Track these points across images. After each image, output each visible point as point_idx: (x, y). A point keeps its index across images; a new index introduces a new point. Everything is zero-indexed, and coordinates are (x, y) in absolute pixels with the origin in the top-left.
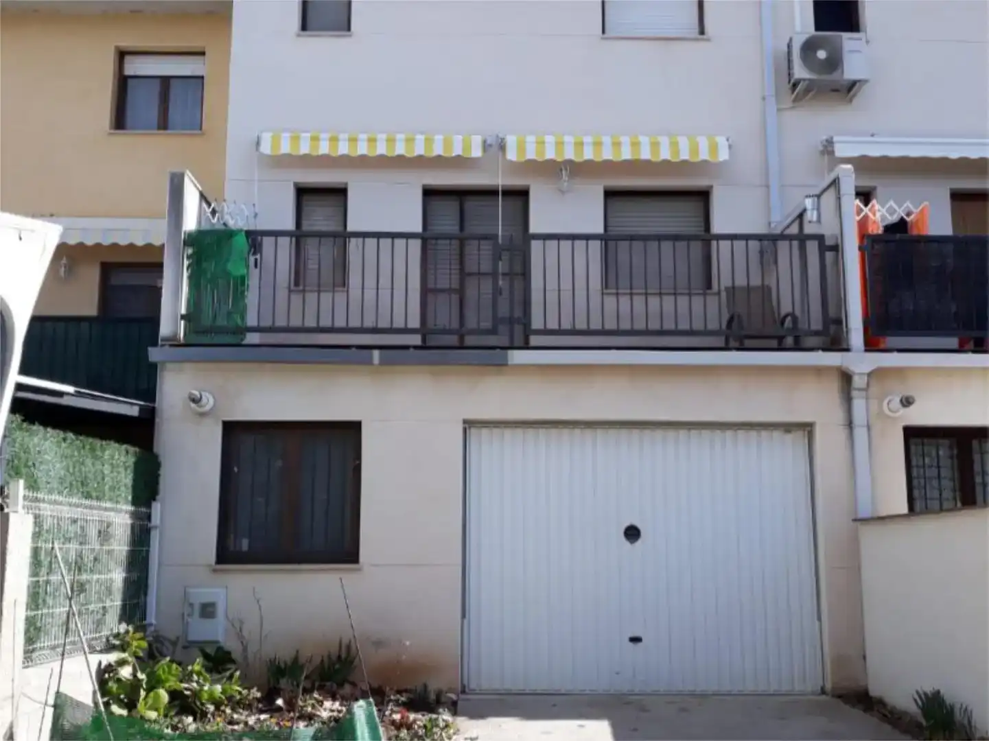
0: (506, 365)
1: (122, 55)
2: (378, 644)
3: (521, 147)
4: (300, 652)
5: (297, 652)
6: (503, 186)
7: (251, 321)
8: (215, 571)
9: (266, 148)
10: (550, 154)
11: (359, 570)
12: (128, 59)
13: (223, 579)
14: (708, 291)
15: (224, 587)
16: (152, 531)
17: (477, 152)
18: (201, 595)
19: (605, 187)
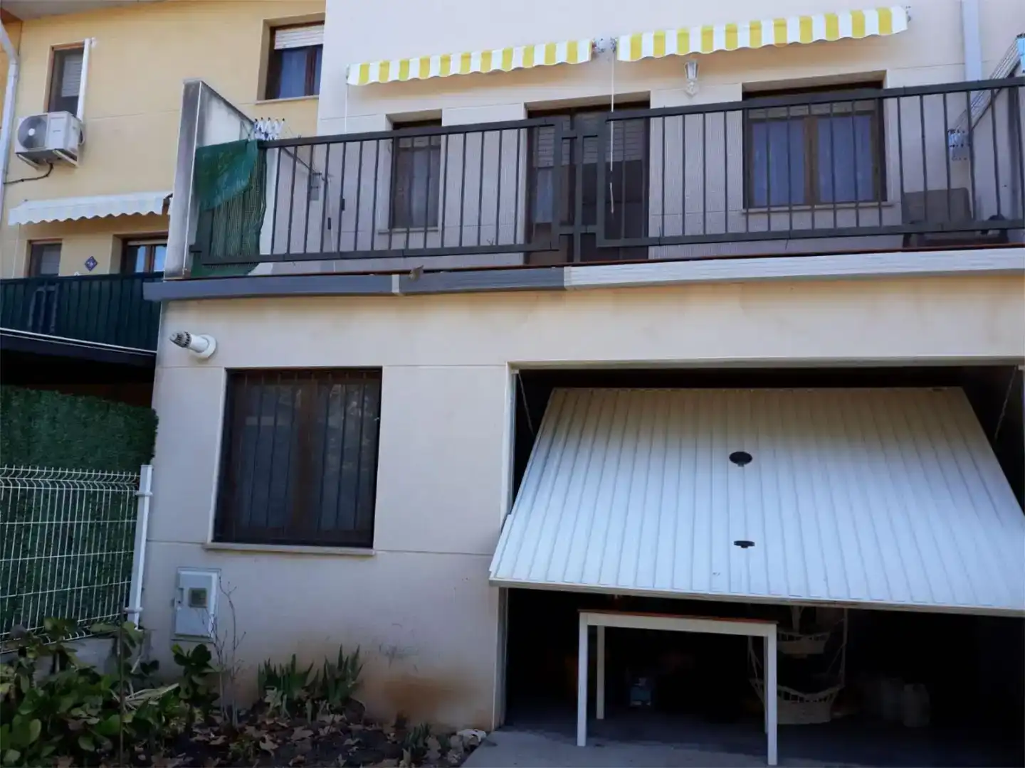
0: (562, 289)
1: (273, 29)
2: (393, 654)
3: (635, 46)
4: (297, 657)
5: (294, 657)
7: (265, 249)
8: (209, 550)
9: (354, 80)
10: (672, 48)
11: (370, 556)
12: (279, 33)
13: (218, 560)
14: (883, 203)
15: (218, 570)
16: (140, 500)
17: (584, 56)
18: (192, 579)
19: (744, 86)
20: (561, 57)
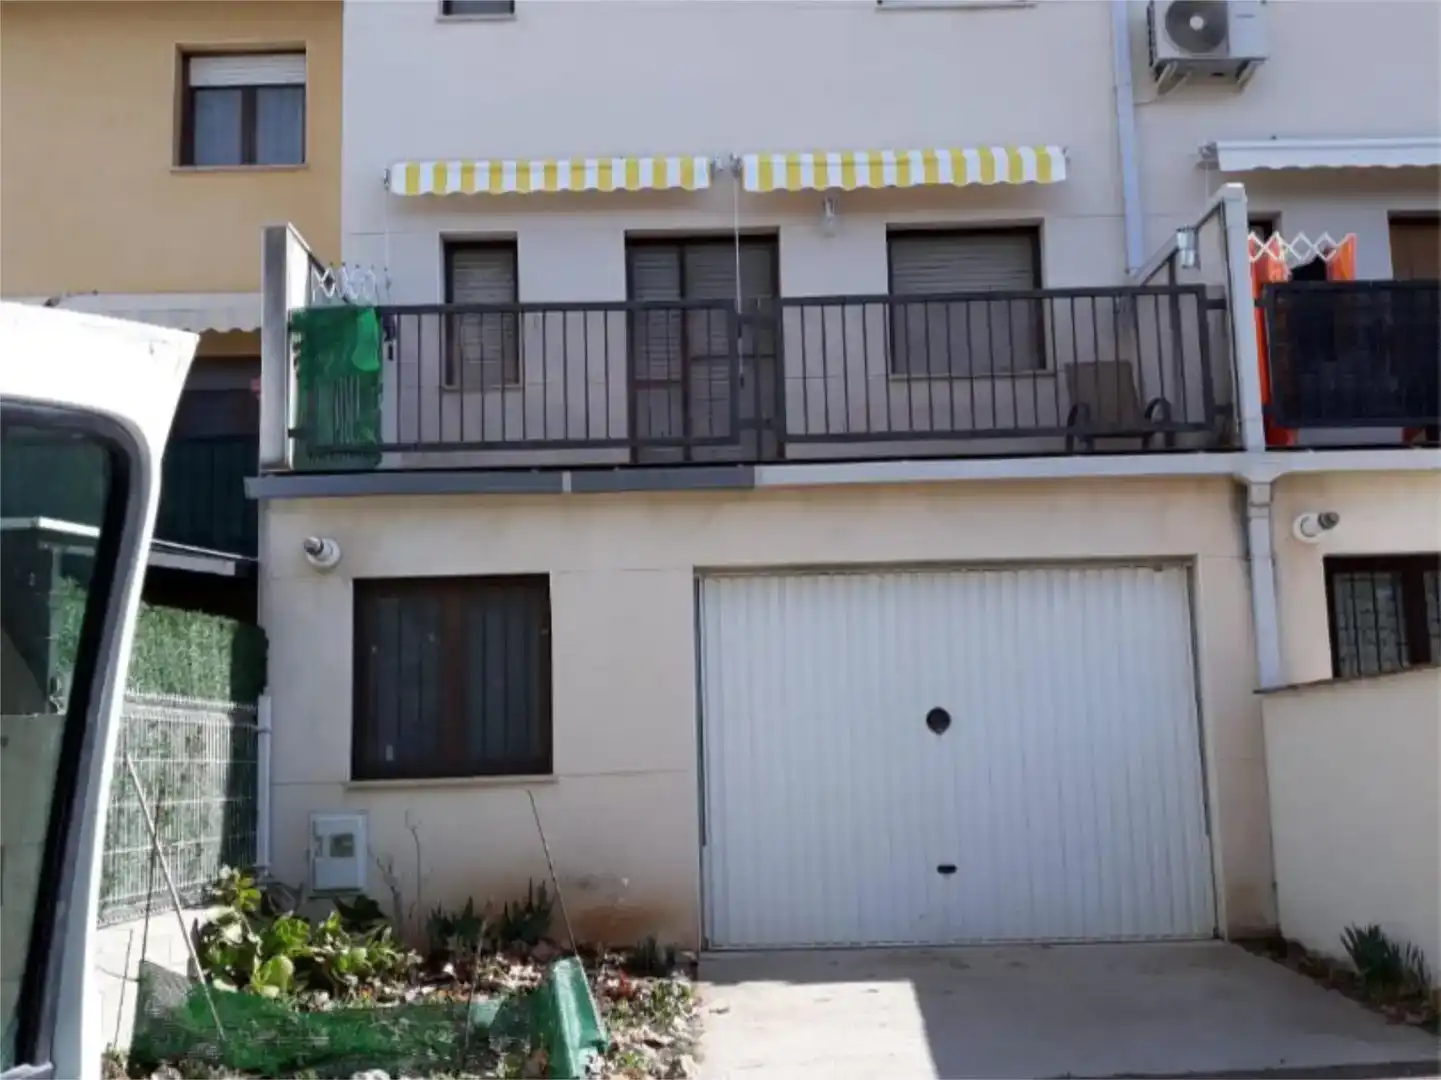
0: (752, 487)
1: (186, 57)
2: (584, 885)
3: (765, 170)
4: (474, 899)
5: (471, 900)
6: (741, 229)
7: (389, 435)
8: (351, 789)
9: (399, 186)
10: (807, 180)
11: (553, 782)
12: (194, 63)
13: (359, 800)
14: (1039, 372)
15: (363, 812)
16: (260, 737)
17: (702, 182)
18: (333, 823)
19: (888, 225)
20: (673, 180)
